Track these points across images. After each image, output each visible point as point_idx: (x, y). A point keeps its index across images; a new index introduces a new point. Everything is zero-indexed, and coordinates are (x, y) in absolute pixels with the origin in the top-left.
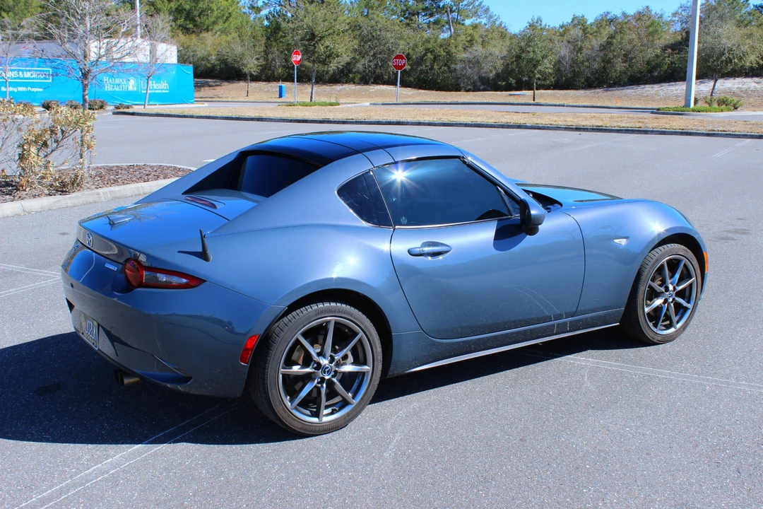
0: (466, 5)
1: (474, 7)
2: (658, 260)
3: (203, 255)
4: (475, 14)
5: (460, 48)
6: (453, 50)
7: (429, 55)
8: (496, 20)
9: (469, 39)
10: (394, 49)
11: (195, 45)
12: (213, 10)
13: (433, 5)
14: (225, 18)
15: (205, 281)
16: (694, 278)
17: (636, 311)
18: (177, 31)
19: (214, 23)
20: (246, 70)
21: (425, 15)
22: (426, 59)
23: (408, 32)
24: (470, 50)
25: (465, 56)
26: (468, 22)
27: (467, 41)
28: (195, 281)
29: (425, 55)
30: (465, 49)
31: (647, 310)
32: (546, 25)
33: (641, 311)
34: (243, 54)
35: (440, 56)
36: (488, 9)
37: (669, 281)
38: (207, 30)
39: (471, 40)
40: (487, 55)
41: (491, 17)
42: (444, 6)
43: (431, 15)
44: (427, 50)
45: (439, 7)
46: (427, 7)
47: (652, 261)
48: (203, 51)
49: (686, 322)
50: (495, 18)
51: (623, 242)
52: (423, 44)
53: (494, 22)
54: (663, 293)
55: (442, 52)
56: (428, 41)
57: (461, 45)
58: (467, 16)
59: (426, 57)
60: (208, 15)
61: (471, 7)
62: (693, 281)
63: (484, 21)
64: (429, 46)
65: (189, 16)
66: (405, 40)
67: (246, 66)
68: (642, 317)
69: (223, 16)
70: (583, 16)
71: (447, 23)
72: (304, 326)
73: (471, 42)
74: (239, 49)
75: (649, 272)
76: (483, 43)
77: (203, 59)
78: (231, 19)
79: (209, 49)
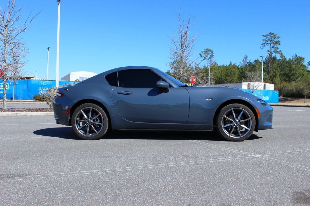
11: (288, 86)
12: (296, 74)
14: (301, 76)
18: (283, 81)
19: (297, 78)
20: (304, 94)
34: (303, 88)
38: (294, 81)
48: (291, 88)
60: (295, 76)
65: (288, 76)
67: (304, 92)
69: (301, 75)
74: (302, 87)
77: (290, 90)
78: (304, 77)
79: (293, 87)
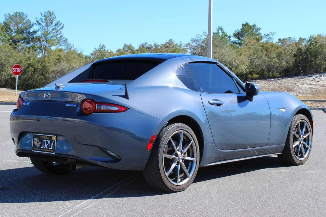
0: (51, 37)
1: (57, 38)
2: (296, 121)
3: (126, 97)
4: (58, 42)
5: (52, 63)
6: (48, 65)
7: (30, 68)
8: (71, 47)
9: (58, 57)
10: (6, 63)
13: (29, 36)
15: (129, 109)
16: (310, 133)
17: (290, 147)
21: (24, 43)
22: (28, 71)
23: (15, 53)
24: (59, 65)
25: (55, 69)
26: (53, 48)
27: (57, 59)
28: (124, 109)
29: (28, 68)
30: (55, 64)
31: (294, 146)
32: (108, 50)
33: (292, 146)
35: (38, 69)
36: (67, 40)
37: (301, 133)
39: (59, 59)
40: (70, 68)
41: (68, 45)
42: (36, 38)
43: (28, 43)
44: (30, 65)
45: (33, 38)
46: (25, 38)
47: (294, 121)
49: (308, 155)
50: (71, 46)
51: (284, 110)
52: (26, 61)
53: (70, 49)
54: (299, 138)
55: (40, 66)
56: (29, 59)
57: (52, 62)
58: (53, 44)
59: (28, 70)
61: (55, 38)
62: (309, 134)
63: (63, 48)
64: (31, 62)
66: (14, 58)
68: (292, 149)
70: (131, 45)
71: (39, 48)
72: (173, 133)
73: (59, 60)
75: (293, 127)
76: (68, 60)
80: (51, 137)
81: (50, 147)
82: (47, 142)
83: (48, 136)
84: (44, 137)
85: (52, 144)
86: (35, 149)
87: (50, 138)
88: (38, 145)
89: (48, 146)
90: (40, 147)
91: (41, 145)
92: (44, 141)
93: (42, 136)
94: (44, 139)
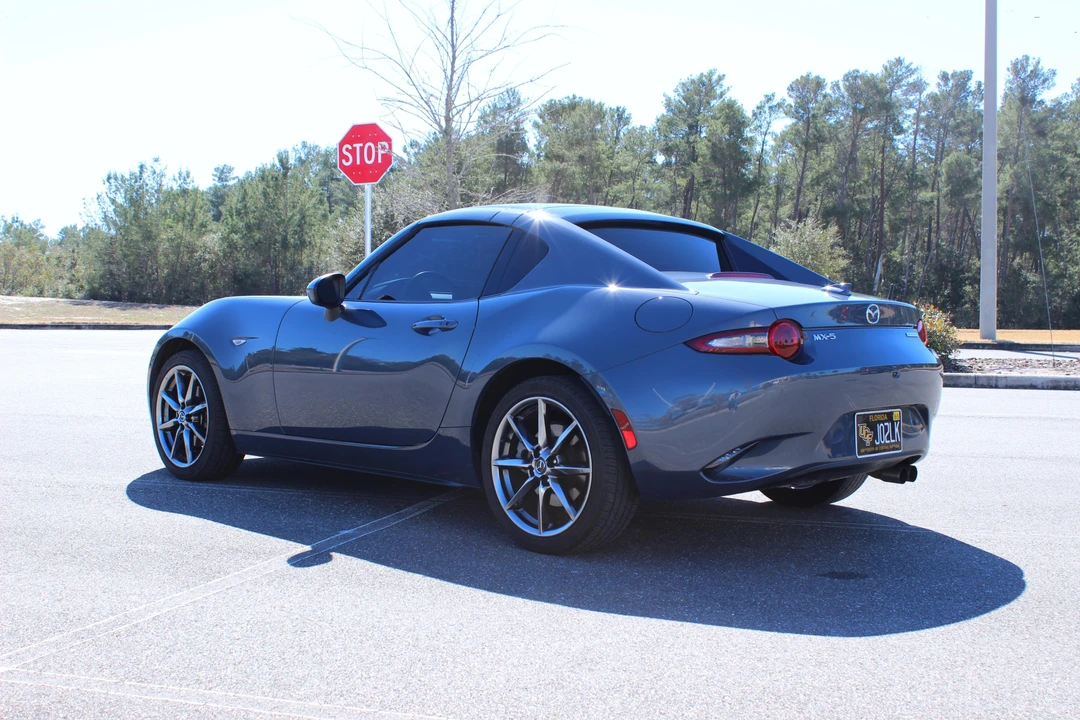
80: (892, 413)
81: (894, 438)
82: (886, 427)
83: (884, 413)
84: (879, 418)
85: (897, 430)
86: (863, 451)
87: (890, 415)
88: (868, 440)
89: (888, 438)
90: (873, 444)
91: (875, 437)
92: (880, 427)
93: (874, 414)
94: (879, 422)
